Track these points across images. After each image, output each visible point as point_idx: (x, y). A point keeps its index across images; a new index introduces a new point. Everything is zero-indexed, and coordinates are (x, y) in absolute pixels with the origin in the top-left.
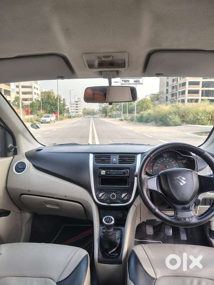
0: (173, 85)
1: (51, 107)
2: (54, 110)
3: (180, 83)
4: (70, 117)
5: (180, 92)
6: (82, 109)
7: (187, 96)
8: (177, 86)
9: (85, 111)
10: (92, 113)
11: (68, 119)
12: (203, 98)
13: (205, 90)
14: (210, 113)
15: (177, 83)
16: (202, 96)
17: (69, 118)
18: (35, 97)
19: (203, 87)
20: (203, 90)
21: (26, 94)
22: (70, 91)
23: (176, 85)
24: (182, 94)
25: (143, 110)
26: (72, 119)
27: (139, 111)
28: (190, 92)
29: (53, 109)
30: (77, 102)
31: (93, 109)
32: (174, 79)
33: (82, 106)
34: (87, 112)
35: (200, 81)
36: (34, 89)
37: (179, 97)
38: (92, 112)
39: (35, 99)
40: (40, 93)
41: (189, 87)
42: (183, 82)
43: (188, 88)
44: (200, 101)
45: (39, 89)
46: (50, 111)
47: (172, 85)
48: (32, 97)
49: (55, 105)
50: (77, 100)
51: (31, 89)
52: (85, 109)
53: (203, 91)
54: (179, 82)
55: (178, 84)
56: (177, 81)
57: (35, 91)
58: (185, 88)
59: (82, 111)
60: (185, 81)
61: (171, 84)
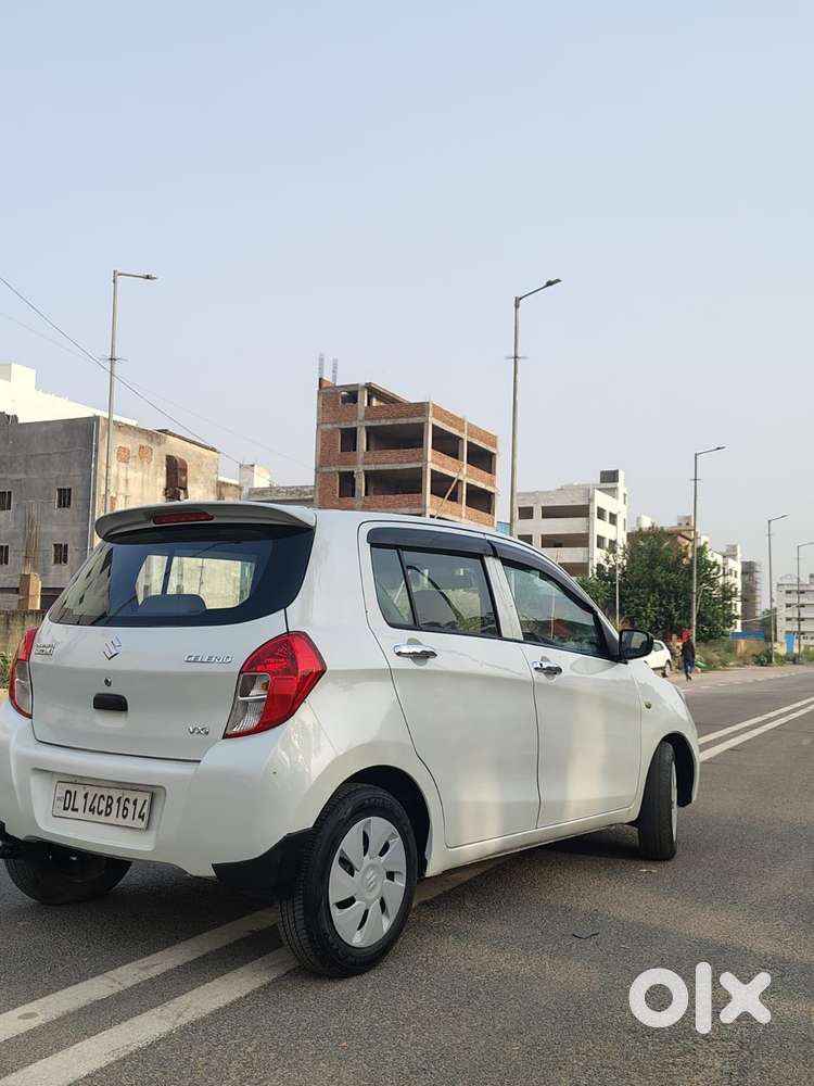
1: (661, 605)
2: (675, 621)
4: (764, 660)
11: (752, 668)
17: (759, 664)
18: (598, 556)
21: (560, 546)
22: (769, 522)
26: (776, 668)
29: (670, 616)
36: (597, 522)
39: (600, 567)
40: (622, 540)
45: (620, 521)
46: (655, 624)
48: (586, 561)
49: (681, 594)
51: (585, 519)
57: (601, 528)
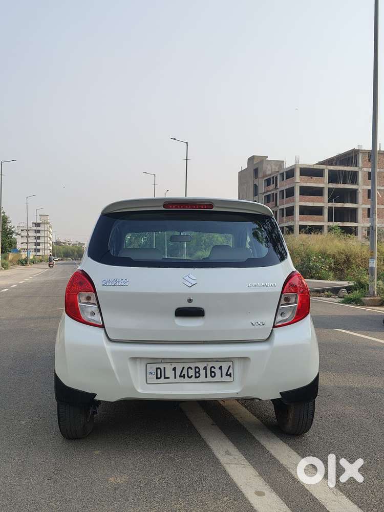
0: (268, 193)
3: (283, 188)
4: (24, 262)
5: (283, 209)
6: (51, 242)
7: (298, 220)
8: (276, 194)
9: (57, 247)
10: (76, 253)
11: (19, 267)
12: (331, 224)
13: (335, 207)
14: (334, 257)
15: (276, 188)
16: (330, 220)
17: (23, 264)
19: (330, 201)
20: (332, 207)
23: (274, 192)
24: (287, 215)
25: (203, 247)
26: (30, 266)
27: (192, 250)
28: (305, 211)
30: (38, 225)
31: (78, 243)
32: (270, 178)
33: (51, 236)
34: (62, 250)
35: (324, 187)
37: (281, 222)
38: (76, 249)
41: (301, 201)
42: (287, 187)
43: (299, 201)
44: (326, 229)
47: (264, 193)
50: (38, 221)
52: (58, 243)
53: (330, 209)
54: (280, 187)
55: (278, 191)
56: (276, 185)
58: (294, 201)
59: (51, 248)
60: (292, 186)
61: (263, 191)
